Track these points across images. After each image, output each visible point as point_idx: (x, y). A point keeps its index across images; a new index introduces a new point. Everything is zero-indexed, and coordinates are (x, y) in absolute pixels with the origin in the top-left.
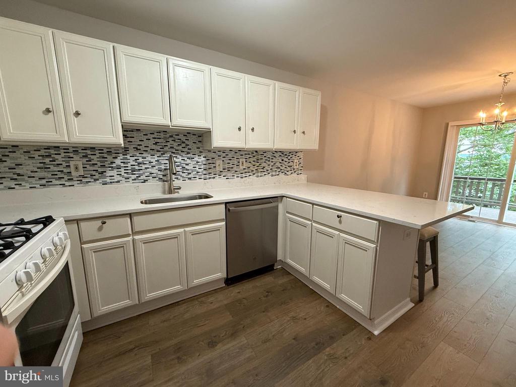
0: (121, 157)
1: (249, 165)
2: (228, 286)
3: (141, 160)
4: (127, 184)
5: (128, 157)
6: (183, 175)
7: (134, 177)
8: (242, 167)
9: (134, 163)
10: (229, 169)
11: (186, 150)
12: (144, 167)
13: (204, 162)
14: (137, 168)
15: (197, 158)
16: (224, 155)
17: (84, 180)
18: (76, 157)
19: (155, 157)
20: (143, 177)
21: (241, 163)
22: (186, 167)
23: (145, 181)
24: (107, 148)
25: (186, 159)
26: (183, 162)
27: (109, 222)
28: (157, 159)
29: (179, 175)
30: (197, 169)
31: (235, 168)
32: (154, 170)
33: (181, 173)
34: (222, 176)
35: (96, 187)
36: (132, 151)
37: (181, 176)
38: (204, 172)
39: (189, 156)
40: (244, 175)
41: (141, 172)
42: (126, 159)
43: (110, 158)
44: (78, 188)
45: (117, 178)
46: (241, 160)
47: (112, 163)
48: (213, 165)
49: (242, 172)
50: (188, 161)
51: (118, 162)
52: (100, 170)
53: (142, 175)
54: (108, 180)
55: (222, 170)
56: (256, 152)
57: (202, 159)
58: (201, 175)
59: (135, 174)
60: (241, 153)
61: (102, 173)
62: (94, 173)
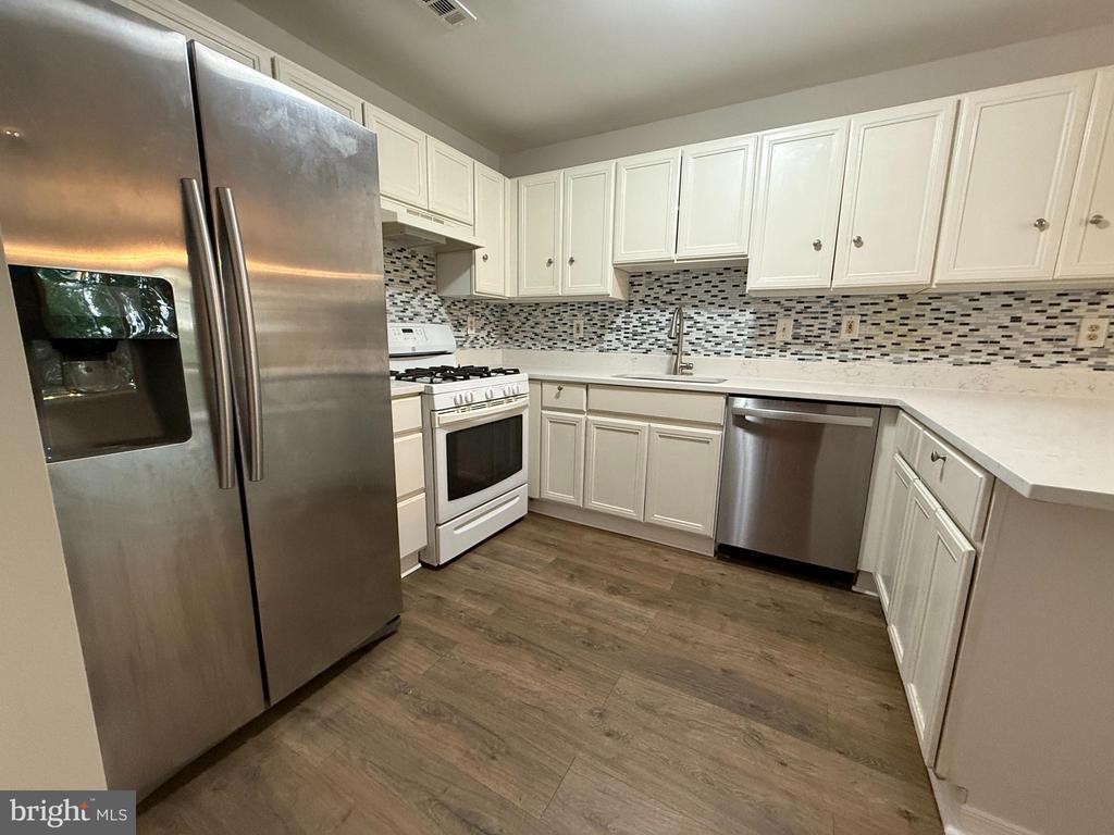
0: (623, 313)
1: (873, 331)
2: (718, 559)
3: (646, 319)
4: (626, 353)
5: (631, 314)
6: (708, 345)
7: (634, 343)
8: (844, 336)
9: (637, 323)
10: (809, 339)
11: (717, 301)
12: (649, 328)
13: (750, 323)
14: (640, 330)
15: (736, 316)
16: (800, 307)
17: (584, 344)
18: (580, 315)
19: (666, 313)
20: (646, 345)
21: (844, 326)
22: (715, 331)
23: (648, 351)
24: (610, 302)
25: (715, 316)
26: (709, 321)
27: (566, 389)
28: (668, 316)
29: (699, 345)
30: (734, 336)
31: (827, 337)
32: (662, 336)
33: (703, 342)
34: (788, 354)
35: (592, 353)
36: (637, 306)
37: (703, 347)
38: (749, 343)
39: (722, 311)
40: (850, 355)
41: (644, 337)
42: (628, 317)
43: (611, 317)
44: (577, 353)
45: (615, 344)
46: (845, 321)
47: (613, 322)
48: (769, 330)
49: (844, 346)
50: (720, 321)
51: (619, 321)
52: (600, 332)
53: (644, 341)
54: (605, 346)
55: (789, 340)
56: (903, 297)
57: (748, 316)
58: (740, 348)
59: (637, 340)
60: (850, 302)
61: (600, 336)
62: (593, 336)
